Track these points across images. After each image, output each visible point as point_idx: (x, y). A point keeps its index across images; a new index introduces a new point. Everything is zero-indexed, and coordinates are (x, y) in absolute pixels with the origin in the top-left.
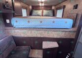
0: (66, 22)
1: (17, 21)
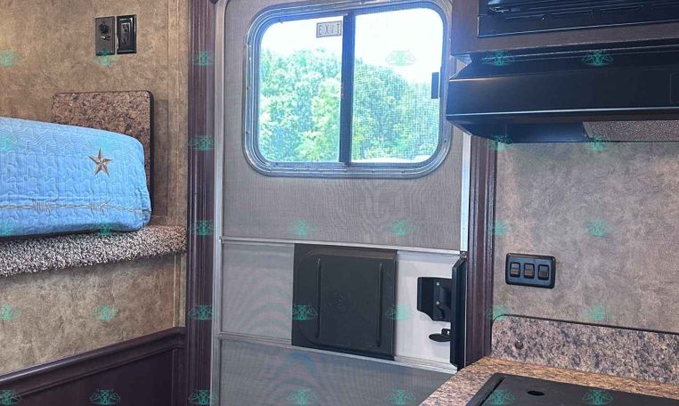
0: (102, 164)
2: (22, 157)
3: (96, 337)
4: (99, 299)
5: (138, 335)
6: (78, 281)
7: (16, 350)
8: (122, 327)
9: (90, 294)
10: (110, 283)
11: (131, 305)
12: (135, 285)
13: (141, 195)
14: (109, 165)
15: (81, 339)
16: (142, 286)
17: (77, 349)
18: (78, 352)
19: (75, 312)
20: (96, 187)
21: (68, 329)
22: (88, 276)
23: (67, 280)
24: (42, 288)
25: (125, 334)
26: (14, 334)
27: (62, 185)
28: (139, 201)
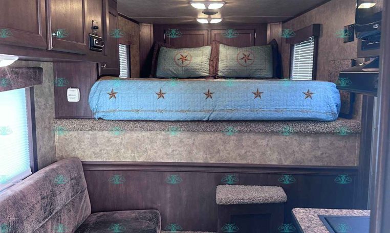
0: (309, 95)
1: (113, 95)
2: (272, 94)
3: (311, 161)
4: (312, 147)
5: (333, 165)
6: (302, 138)
7: (275, 158)
8: (324, 160)
9: (307, 144)
10: (318, 141)
11: (329, 152)
12: (332, 144)
13: (330, 107)
14: (312, 95)
15: (303, 160)
16: (337, 145)
17: (301, 163)
18: (301, 165)
19: (300, 149)
20: (305, 104)
21: (297, 155)
22: (307, 137)
23: (297, 137)
24: (285, 138)
25: (326, 163)
26: (274, 152)
27: (289, 103)
28: (329, 109)
